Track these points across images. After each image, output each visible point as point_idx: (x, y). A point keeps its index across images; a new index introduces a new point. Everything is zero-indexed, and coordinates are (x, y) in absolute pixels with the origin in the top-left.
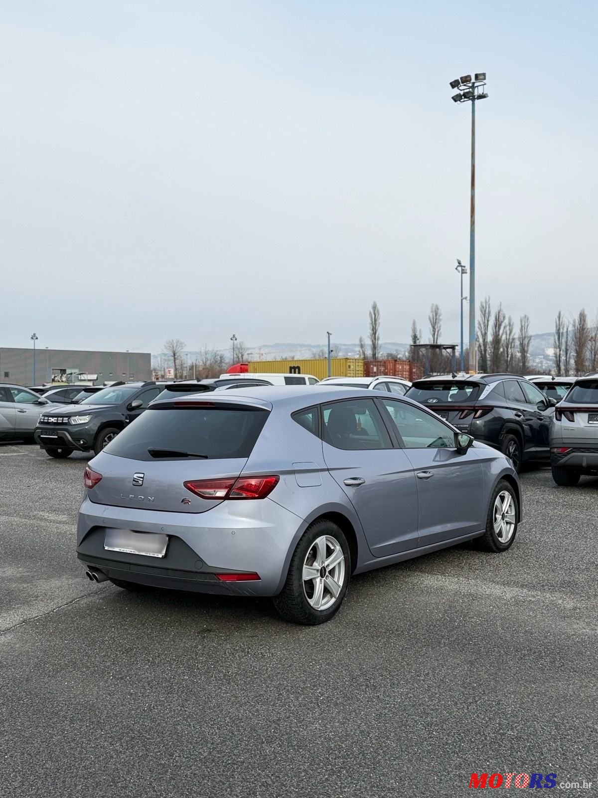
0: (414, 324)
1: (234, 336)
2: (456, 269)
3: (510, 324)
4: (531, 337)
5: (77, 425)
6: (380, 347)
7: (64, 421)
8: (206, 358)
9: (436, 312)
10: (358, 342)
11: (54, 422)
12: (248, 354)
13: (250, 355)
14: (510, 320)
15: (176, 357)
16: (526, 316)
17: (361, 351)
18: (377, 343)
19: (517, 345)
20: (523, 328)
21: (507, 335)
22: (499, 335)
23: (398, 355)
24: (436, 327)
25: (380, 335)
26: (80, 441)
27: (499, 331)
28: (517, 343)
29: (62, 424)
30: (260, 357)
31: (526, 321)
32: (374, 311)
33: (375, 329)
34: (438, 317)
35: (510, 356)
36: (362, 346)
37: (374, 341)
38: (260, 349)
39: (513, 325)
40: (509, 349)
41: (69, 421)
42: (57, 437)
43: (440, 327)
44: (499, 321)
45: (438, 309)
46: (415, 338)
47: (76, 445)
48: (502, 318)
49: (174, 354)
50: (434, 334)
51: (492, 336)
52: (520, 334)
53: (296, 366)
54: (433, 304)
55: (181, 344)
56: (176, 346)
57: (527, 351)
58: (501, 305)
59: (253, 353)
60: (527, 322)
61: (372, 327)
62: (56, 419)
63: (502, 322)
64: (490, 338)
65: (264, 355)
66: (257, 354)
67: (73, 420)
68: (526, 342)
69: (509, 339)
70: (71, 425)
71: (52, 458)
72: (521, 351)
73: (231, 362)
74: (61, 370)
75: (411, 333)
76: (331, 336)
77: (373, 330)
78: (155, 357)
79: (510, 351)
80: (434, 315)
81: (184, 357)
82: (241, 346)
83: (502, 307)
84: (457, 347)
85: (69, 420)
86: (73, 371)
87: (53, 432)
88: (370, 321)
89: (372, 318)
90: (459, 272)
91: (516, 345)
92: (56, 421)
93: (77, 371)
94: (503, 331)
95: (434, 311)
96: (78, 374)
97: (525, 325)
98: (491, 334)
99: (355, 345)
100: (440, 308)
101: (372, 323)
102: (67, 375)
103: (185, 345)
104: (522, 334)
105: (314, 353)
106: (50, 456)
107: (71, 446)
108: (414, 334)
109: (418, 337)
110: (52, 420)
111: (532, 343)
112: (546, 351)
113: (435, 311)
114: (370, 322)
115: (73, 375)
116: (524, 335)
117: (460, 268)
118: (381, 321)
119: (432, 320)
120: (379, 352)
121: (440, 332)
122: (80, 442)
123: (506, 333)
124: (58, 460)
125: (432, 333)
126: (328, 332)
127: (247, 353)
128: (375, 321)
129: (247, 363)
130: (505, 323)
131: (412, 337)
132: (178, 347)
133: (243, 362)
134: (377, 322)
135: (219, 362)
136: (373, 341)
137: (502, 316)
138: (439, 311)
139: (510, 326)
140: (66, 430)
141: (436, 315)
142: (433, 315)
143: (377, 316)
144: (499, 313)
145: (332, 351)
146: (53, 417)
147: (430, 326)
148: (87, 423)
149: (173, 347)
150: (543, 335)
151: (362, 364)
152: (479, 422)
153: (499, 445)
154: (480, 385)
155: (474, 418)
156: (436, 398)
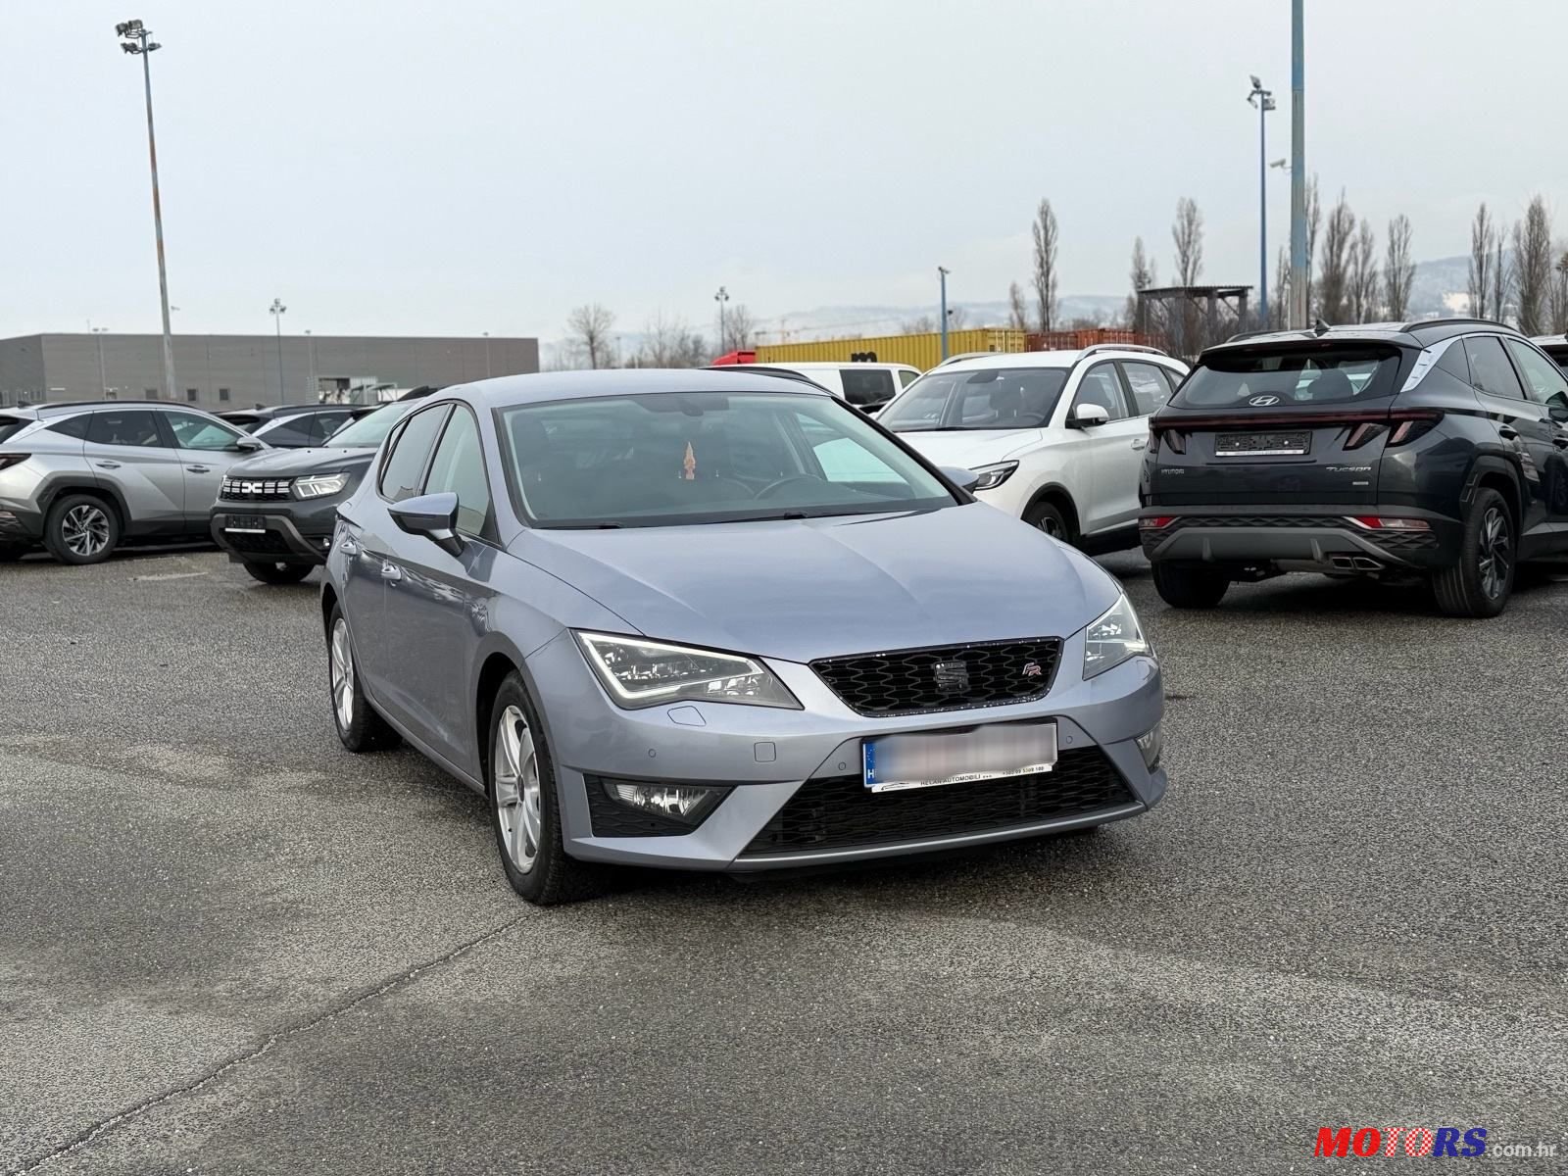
0: (1138, 246)
1: (722, 290)
2: (1249, 99)
3: (1364, 238)
4: (1414, 267)
5: (311, 499)
6: (1059, 305)
7: (280, 491)
8: (660, 344)
9: (1190, 216)
10: (1006, 298)
11: (256, 494)
12: (757, 334)
13: (761, 336)
14: (1364, 230)
15: (595, 344)
16: (1402, 218)
17: (1015, 318)
18: (1053, 296)
19: (1380, 289)
20: (1396, 247)
21: (1356, 264)
22: (1338, 265)
23: (1099, 322)
24: (1189, 253)
25: (1059, 278)
26: (322, 540)
27: (1339, 257)
28: (1381, 282)
29: (276, 497)
30: (784, 338)
31: (1403, 230)
32: (1044, 221)
33: (1047, 263)
34: (1193, 228)
35: (1363, 314)
36: (1016, 305)
37: (1045, 292)
38: (783, 321)
39: (1371, 240)
40: (1362, 298)
41: (291, 490)
42: (263, 531)
43: (1199, 251)
44: (1339, 232)
45: (1194, 210)
46: (1140, 277)
47: (312, 549)
48: (1347, 225)
49: (592, 339)
50: (1186, 270)
51: (1322, 269)
52: (1389, 261)
53: (866, 352)
54: (1183, 199)
55: (606, 314)
56: (596, 320)
57: (1406, 300)
58: (1343, 195)
59: (767, 330)
60: (1406, 232)
61: (1039, 259)
62: (260, 485)
63: (1346, 234)
64: (1317, 274)
65: (792, 334)
66: (775, 332)
67: (303, 487)
68: (1403, 280)
69: (1362, 274)
70: (298, 501)
71: (261, 583)
72: (1389, 301)
73: (719, 351)
74: (338, 380)
75: (1129, 268)
76: (947, 276)
77: (1042, 266)
78: (550, 347)
79: (1364, 302)
80: (1186, 223)
81: (612, 346)
82: (739, 314)
83: (1347, 200)
84: (1250, 292)
85: (292, 487)
86: (366, 381)
87: (254, 517)
88: (1033, 246)
89: (1039, 237)
90: (1256, 107)
91: (1377, 287)
92: (260, 491)
93: (373, 382)
94: (1350, 255)
95: (1184, 213)
96: (376, 389)
97: (1399, 239)
98: (1320, 263)
99: (998, 305)
100: (1199, 206)
101: (1039, 251)
102: (353, 390)
103: (615, 318)
104: (1394, 264)
105: (906, 325)
106: (258, 579)
107: (301, 555)
108: (1138, 271)
109: (1150, 275)
110: (252, 488)
111: (1418, 283)
112: (1445, 301)
113: (1188, 215)
114: (1036, 247)
115: (365, 390)
116: (1397, 266)
117: (1257, 98)
118: (1060, 244)
119: (1180, 236)
120: (1057, 318)
121: (1199, 263)
122: (322, 543)
123: (1356, 259)
124: (274, 589)
125: (1181, 266)
126: (940, 269)
127: (753, 331)
128: (1047, 243)
129: (753, 351)
130: (1354, 236)
131: (1133, 278)
132: (599, 321)
133: (744, 348)
134: (1052, 247)
135: (691, 353)
136: (1041, 291)
137: (1346, 219)
138: (1197, 215)
139: (1364, 243)
140: (287, 513)
141: (1190, 223)
142: (1183, 228)
143: (1050, 233)
144: (1339, 212)
145: (950, 312)
146: (252, 480)
147: (1176, 251)
148: (338, 493)
149: (588, 323)
150: (1439, 263)
151: (1022, 342)
152: (1403, 457)
153: (1460, 519)
154: (1401, 348)
155: (1388, 445)
156: (1273, 393)
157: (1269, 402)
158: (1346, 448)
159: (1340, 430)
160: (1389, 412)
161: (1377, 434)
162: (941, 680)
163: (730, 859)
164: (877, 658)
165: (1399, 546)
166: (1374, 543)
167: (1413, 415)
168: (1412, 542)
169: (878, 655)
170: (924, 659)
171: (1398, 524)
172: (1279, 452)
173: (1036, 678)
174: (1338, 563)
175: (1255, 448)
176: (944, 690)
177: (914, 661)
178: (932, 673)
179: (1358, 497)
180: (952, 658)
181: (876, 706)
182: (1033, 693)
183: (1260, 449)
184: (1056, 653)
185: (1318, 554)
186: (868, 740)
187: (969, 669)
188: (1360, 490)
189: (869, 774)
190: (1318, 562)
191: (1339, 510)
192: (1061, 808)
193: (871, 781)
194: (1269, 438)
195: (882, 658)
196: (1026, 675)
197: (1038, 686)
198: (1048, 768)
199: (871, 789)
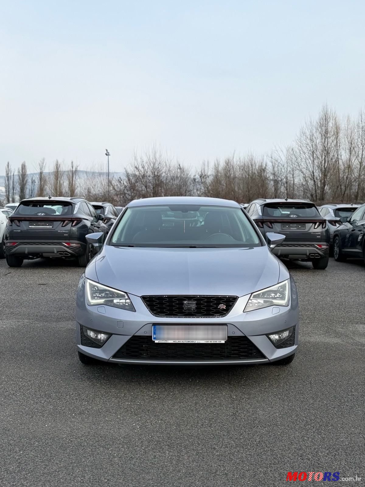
152: (74, 229)
153: (86, 243)
154: (72, 204)
155: (72, 226)
156: (43, 212)
157: (43, 214)
158: (62, 226)
159: (60, 222)
160: (72, 218)
161: (69, 223)
162: (185, 307)
163: (108, 358)
164: (164, 297)
165: (75, 250)
166: (69, 249)
167: (76, 219)
168: (77, 249)
169: (164, 296)
170: (181, 299)
171: (74, 245)
172: (46, 227)
173: (223, 310)
174: (60, 254)
175: (39, 226)
176: (186, 310)
177: (177, 300)
178: (183, 304)
179: (65, 238)
180: (191, 300)
181: (160, 313)
182: (220, 315)
183: (41, 226)
184: (234, 302)
185: (55, 252)
186: (155, 324)
187: (197, 304)
188: (66, 237)
189: (154, 336)
190: (56, 254)
191: (61, 241)
192: (231, 356)
193: (155, 338)
194: (43, 223)
195: (166, 297)
196: (219, 308)
197: (224, 313)
198: (223, 342)
199: (154, 341)
